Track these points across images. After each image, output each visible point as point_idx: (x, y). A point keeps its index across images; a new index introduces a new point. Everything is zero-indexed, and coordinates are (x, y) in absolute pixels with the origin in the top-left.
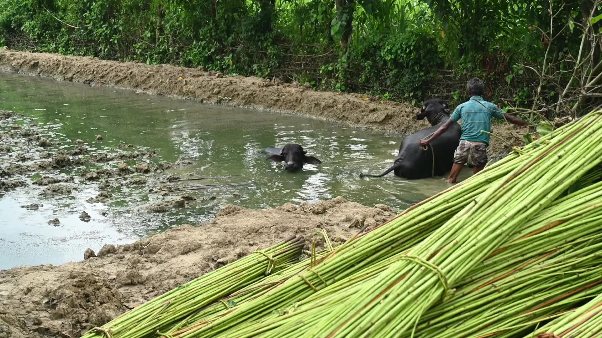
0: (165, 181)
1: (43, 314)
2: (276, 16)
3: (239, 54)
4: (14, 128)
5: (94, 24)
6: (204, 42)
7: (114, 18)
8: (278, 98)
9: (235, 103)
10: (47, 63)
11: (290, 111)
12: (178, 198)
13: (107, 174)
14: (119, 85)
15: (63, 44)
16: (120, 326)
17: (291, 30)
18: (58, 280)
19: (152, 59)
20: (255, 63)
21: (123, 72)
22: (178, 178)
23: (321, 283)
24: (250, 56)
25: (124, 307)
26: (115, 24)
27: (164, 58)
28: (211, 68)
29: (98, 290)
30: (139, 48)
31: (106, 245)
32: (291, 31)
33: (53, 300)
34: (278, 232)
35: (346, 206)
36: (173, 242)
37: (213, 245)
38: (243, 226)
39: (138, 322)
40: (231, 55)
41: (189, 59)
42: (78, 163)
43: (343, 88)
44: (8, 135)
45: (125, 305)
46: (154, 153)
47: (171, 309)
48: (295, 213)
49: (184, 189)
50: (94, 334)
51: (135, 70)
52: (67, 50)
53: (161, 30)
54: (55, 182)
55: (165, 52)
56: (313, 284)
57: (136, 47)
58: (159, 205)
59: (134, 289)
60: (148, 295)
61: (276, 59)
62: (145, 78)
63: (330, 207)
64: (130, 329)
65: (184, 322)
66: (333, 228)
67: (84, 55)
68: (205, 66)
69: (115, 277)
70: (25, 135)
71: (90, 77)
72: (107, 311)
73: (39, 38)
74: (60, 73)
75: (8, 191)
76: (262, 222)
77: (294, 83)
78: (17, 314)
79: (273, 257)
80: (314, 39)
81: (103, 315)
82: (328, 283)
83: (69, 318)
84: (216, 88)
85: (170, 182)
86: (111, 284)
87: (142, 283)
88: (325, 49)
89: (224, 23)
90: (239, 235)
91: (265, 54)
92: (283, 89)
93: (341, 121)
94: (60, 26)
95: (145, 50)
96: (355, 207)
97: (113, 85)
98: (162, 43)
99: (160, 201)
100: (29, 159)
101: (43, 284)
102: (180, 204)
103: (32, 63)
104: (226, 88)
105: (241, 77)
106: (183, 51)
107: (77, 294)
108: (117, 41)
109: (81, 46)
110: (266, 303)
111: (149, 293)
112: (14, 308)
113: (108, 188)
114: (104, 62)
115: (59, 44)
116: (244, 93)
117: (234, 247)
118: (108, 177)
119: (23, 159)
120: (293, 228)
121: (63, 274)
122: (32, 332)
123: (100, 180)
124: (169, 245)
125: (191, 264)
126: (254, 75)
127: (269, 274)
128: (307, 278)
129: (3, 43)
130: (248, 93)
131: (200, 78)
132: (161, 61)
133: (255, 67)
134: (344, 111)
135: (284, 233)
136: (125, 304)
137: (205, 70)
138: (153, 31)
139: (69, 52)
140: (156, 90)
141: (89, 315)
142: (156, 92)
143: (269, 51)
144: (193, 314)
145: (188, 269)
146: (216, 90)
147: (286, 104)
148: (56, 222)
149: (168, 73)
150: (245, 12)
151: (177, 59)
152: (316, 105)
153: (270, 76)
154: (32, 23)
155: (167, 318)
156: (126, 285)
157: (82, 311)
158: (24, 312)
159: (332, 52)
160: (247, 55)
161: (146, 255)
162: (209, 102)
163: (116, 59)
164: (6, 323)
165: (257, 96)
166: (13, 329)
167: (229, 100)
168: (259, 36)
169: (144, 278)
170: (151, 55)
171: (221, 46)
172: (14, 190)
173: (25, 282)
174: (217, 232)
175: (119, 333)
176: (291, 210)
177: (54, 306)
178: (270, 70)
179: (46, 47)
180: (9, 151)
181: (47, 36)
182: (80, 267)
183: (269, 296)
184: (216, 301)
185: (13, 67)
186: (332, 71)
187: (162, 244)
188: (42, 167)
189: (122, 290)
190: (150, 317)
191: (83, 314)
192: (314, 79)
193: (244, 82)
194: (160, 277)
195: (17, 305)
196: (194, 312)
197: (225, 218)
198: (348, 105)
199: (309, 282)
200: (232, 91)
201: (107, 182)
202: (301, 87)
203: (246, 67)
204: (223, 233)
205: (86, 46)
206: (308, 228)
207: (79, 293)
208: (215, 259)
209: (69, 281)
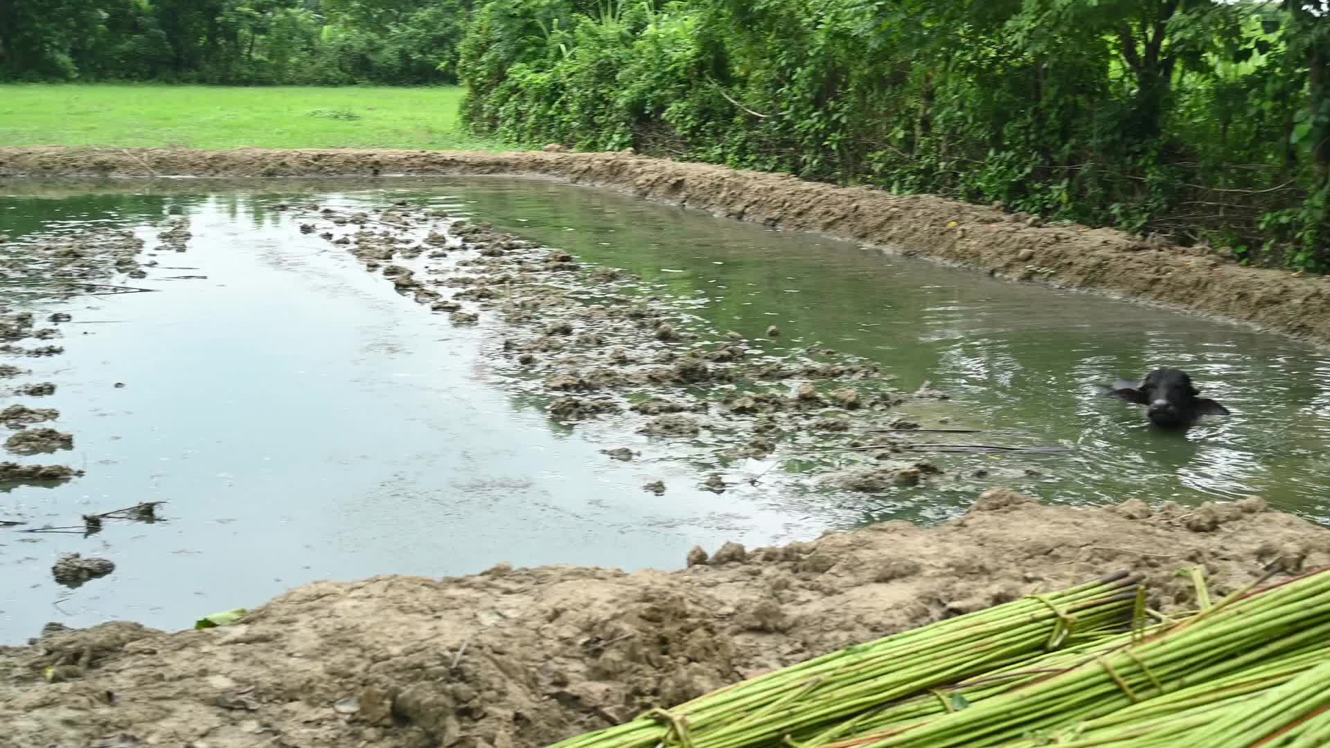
0: (887, 428)
1: (576, 666)
2: (1171, 102)
3: (1083, 179)
4: (618, 302)
5: (797, 111)
6: (1011, 153)
7: (836, 99)
8: (1155, 276)
9: (1062, 281)
10: (701, 183)
11: (1181, 307)
12: (907, 466)
13: (773, 404)
14: (831, 231)
15: (735, 148)
16: (708, 714)
17: (1202, 133)
18: (614, 601)
19: (902, 183)
20: (1117, 201)
21: (840, 206)
22: (915, 425)
23: (1148, 686)
24: (1107, 185)
25: (736, 675)
26: (836, 111)
27: (927, 181)
28: (1020, 208)
29: (689, 631)
30: (878, 161)
31: (728, 543)
32: (1200, 137)
33: (599, 640)
34: (1095, 559)
35: (1267, 521)
36: (864, 554)
37: (945, 571)
38: (1019, 538)
39: (747, 711)
40: (1065, 183)
41: (978, 188)
42: (723, 377)
43: (1311, 264)
44: (603, 314)
45: (738, 672)
46: (876, 371)
47: (822, 694)
48: (1144, 524)
49: (923, 449)
50: (651, 721)
51: (864, 204)
52: (742, 160)
53: (926, 124)
54: (672, 409)
55: (929, 171)
56: (1131, 686)
57: (872, 158)
58: (866, 477)
59: (765, 641)
60: (788, 657)
61: (1164, 194)
62: (881, 219)
63: (1229, 518)
64: (729, 724)
65: (846, 725)
66: (1229, 567)
67: (773, 170)
68: (1009, 203)
69: (731, 610)
70: (636, 316)
71: (776, 214)
72: (697, 678)
73: (692, 135)
74: (722, 202)
75: (583, 418)
76: (1064, 533)
77: (1198, 247)
78: (524, 658)
79: (1069, 612)
80: (1250, 156)
81: (688, 686)
82: (1166, 687)
83: (621, 681)
84: (1024, 248)
85: (899, 432)
86: (718, 624)
87: (783, 631)
88: (1276, 176)
89: (1058, 114)
90: (1007, 556)
91: (1141, 183)
92: (1171, 258)
93: (1294, 336)
94: (733, 111)
95: (890, 165)
96: (1290, 524)
97: (818, 230)
98: (926, 151)
99: (869, 469)
100: (633, 361)
101: (586, 606)
102: (909, 480)
103: (672, 181)
104: (1047, 249)
105: (1081, 229)
106: (966, 170)
107: (645, 634)
108: (838, 148)
109: (768, 154)
110: (1015, 713)
111: (792, 653)
112: (522, 645)
113: (771, 431)
114: (806, 185)
115: (729, 147)
116: (1082, 262)
117: (991, 580)
118: (776, 411)
119: (623, 361)
120: (1132, 555)
121: (629, 591)
122: (546, 697)
123: (758, 415)
124: (856, 558)
125: (890, 605)
126: (1111, 226)
127: (1055, 649)
128: (1117, 668)
129: (629, 142)
130: (1093, 261)
131: (993, 225)
132: (922, 188)
133: (1115, 209)
134: (1304, 314)
135: (1109, 564)
136: (739, 669)
137: (1008, 210)
138: (909, 127)
139: (745, 163)
140: (902, 246)
141: (660, 680)
142: (900, 249)
143: (1150, 176)
144: (869, 713)
145: (882, 614)
146: (1024, 252)
147: (1173, 291)
148: (658, 488)
149: (929, 211)
150: (1105, 94)
151: (954, 185)
152: (1242, 296)
153: (1145, 231)
154: (683, 105)
155: (812, 711)
156: (752, 630)
157: (649, 670)
158: (539, 655)
159: (1292, 183)
160: (1101, 182)
161: (803, 574)
162: (1006, 276)
163: (832, 181)
164: (501, 674)
165: (1109, 270)
166: (512, 687)
167: (1051, 275)
168: (1130, 145)
169: (788, 621)
170: (902, 176)
171: (1047, 163)
172: (594, 418)
173: (555, 597)
174: (961, 543)
175: (703, 727)
176: (1136, 515)
177: (597, 653)
178: (1149, 218)
179: (704, 151)
180: (600, 343)
181: (709, 132)
182: (666, 580)
183: (1023, 698)
184: (924, 690)
185: (638, 188)
186: (1289, 225)
187: (841, 556)
188: (654, 380)
189: (739, 640)
190: (774, 704)
191: (650, 679)
192: (1244, 242)
193: (1085, 239)
194: (821, 624)
195: (528, 640)
196: (874, 707)
197: (987, 516)
198: (1316, 302)
199: (1120, 680)
200: (1058, 256)
201: (771, 419)
202: (1212, 256)
203: (1096, 209)
204: (974, 548)
205: (778, 153)
206: (1166, 560)
207: (648, 632)
208: (944, 601)
209: (635, 606)
